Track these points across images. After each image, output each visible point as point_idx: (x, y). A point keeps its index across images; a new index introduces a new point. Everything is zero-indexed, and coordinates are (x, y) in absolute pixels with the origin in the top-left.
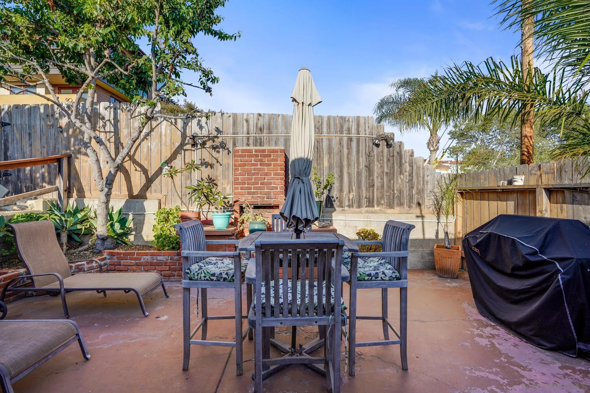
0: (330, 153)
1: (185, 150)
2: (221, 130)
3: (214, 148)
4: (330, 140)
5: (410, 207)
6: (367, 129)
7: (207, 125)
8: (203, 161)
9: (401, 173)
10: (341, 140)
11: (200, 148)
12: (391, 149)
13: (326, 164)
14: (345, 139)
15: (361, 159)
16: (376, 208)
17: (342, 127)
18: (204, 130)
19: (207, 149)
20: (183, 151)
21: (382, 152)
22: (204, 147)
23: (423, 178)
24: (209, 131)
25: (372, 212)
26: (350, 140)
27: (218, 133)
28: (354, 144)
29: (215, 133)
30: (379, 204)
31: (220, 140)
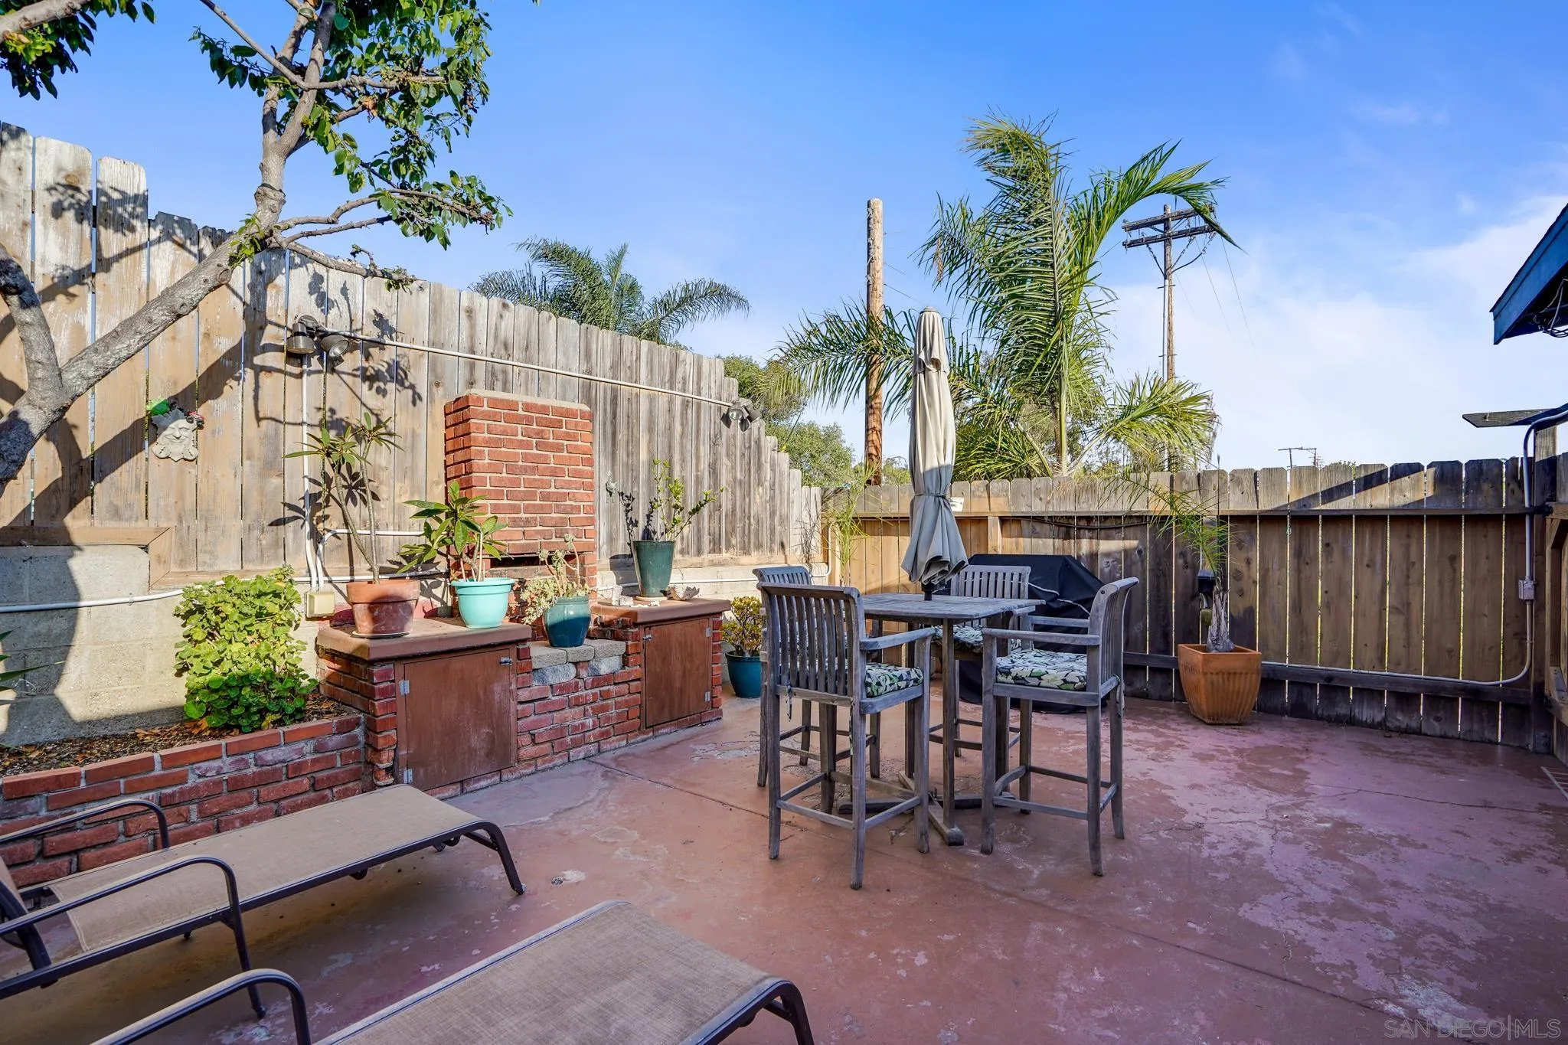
0: (650, 430)
1: (259, 370)
2: (393, 323)
3: (371, 378)
4: (652, 400)
5: (771, 550)
6: (713, 385)
7: (347, 299)
8: (328, 414)
9: (760, 483)
10: (671, 402)
11: (320, 372)
12: (747, 432)
13: (644, 456)
14: (678, 401)
15: (702, 448)
16: (725, 555)
17: (673, 375)
18: (334, 311)
19: (344, 376)
20: (250, 374)
21: (734, 436)
22: (333, 371)
23: (789, 494)
24: (351, 321)
25: (720, 564)
26: (686, 404)
27: (383, 334)
28: (691, 414)
29: (372, 332)
30: (729, 546)
31: (389, 355)
